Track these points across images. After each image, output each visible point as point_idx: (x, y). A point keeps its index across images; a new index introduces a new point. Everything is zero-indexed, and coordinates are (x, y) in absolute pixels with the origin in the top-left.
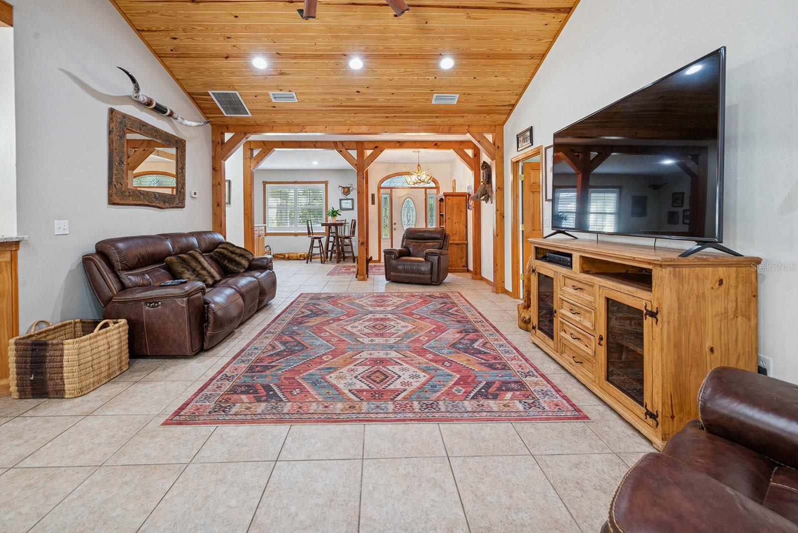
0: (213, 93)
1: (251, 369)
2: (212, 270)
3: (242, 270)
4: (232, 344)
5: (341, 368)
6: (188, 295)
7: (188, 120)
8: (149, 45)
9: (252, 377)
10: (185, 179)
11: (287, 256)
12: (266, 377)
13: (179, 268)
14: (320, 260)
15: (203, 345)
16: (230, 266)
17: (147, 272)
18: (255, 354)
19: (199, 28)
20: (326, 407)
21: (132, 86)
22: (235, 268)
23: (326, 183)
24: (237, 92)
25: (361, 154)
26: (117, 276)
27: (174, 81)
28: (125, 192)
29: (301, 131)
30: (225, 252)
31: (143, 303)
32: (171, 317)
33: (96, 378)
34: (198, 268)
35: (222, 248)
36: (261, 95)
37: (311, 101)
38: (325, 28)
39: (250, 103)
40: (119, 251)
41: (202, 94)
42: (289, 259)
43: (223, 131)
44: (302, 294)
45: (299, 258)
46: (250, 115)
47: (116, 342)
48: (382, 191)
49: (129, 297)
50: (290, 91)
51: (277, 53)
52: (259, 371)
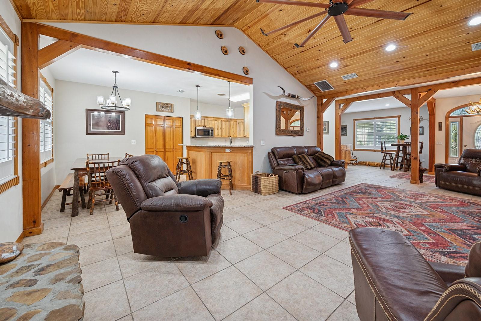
0: (315, 83)
1: (317, 204)
2: (311, 163)
3: (327, 165)
4: (315, 195)
5: (358, 215)
6: (297, 170)
7: (305, 98)
8: (290, 72)
9: (316, 206)
10: (304, 124)
11: (367, 163)
12: (321, 207)
13: (298, 161)
14: (390, 168)
15: (302, 191)
16: (321, 162)
17: (286, 160)
18: (322, 200)
19: (306, 60)
20: (339, 223)
21: (282, 91)
22: (323, 164)
23: (399, 117)
24: (326, 80)
25: (414, 97)
26: (277, 161)
27: (300, 83)
28: (281, 130)
29: (363, 91)
30: (320, 156)
31: (283, 170)
32: (291, 177)
33: (269, 191)
34: (305, 161)
35: (320, 154)
36: (337, 79)
37: (366, 74)
38: (364, 38)
39: (332, 83)
40: (278, 152)
41: (311, 85)
42: (369, 165)
43: (322, 99)
44: (363, 183)
45: (376, 166)
46: (334, 89)
47: (275, 182)
48: (450, 119)
49: (279, 168)
50: (352, 73)
51: (341, 58)
52: (320, 205)
